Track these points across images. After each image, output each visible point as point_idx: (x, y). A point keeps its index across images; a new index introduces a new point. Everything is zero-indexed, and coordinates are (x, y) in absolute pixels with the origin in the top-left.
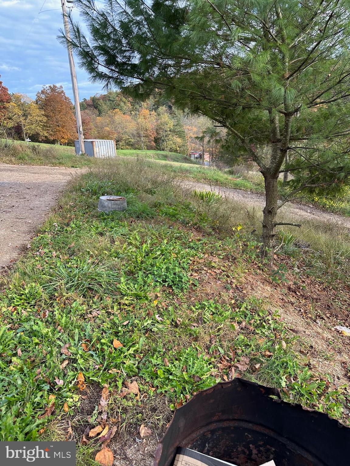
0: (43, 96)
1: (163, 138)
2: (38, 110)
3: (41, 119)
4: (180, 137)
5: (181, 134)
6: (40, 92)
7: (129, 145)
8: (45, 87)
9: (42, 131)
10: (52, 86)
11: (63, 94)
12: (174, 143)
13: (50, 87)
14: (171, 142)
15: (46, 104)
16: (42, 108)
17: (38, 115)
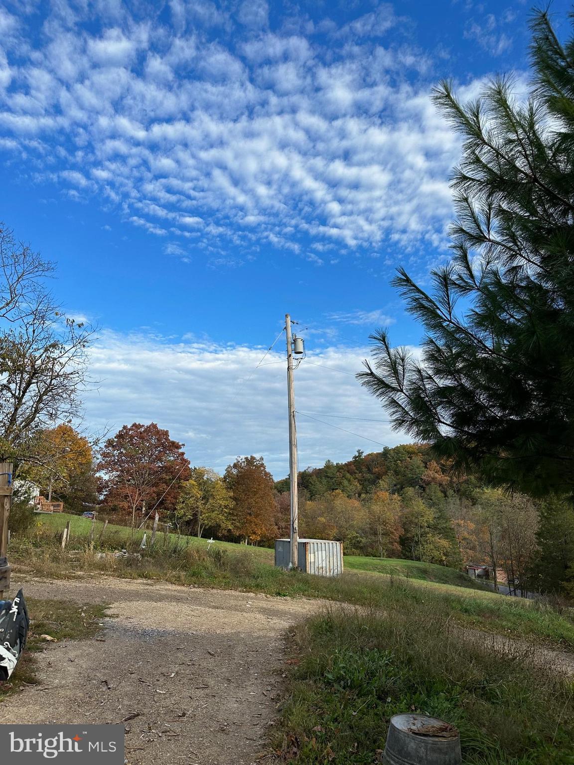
0: (235, 471)
1: (416, 539)
2: (225, 491)
3: (227, 503)
4: (446, 537)
5: (448, 533)
6: (232, 465)
7: (356, 548)
8: (239, 460)
9: (225, 521)
10: (249, 458)
11: (262, 468)
12: (437, 548)
13: (246, 458)
14: (432, 547)
15: (238, 483)
16: (231, 488)
17: (223, 498)
